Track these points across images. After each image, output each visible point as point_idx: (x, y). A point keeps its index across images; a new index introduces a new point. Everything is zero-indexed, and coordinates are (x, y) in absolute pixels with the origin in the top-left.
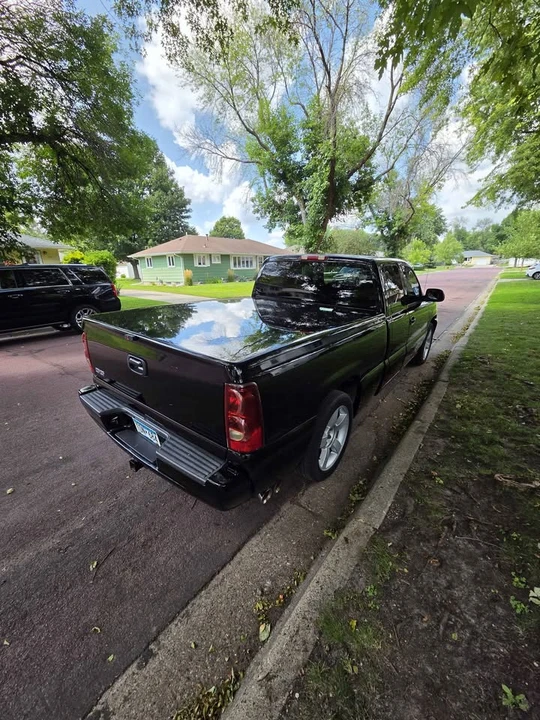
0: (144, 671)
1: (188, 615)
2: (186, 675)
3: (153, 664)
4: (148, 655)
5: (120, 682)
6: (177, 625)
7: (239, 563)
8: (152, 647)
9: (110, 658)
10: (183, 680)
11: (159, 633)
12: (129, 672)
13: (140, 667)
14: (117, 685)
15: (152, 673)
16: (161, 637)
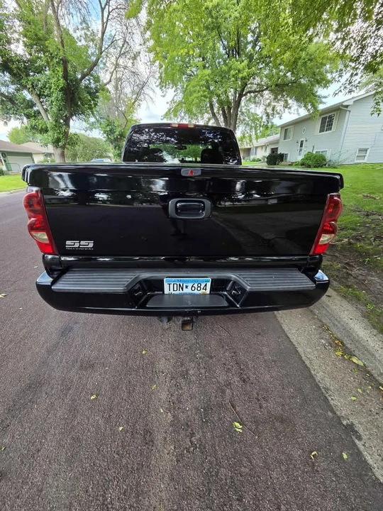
0: (364, 437)
1: (327, 389)
2: (375, 414)
3: (359, 428)
4: (350, 429)
5: (368, 458)
6: (332, 399)
7: (298, 343)
8: (345, 423)
9: (345, 456)
10: (377, 416)
11: (334, 413)
12: (362, 448)
13: (360, 438)
14: (370, 461)
15: (367, 433)
16: (338, 413)
